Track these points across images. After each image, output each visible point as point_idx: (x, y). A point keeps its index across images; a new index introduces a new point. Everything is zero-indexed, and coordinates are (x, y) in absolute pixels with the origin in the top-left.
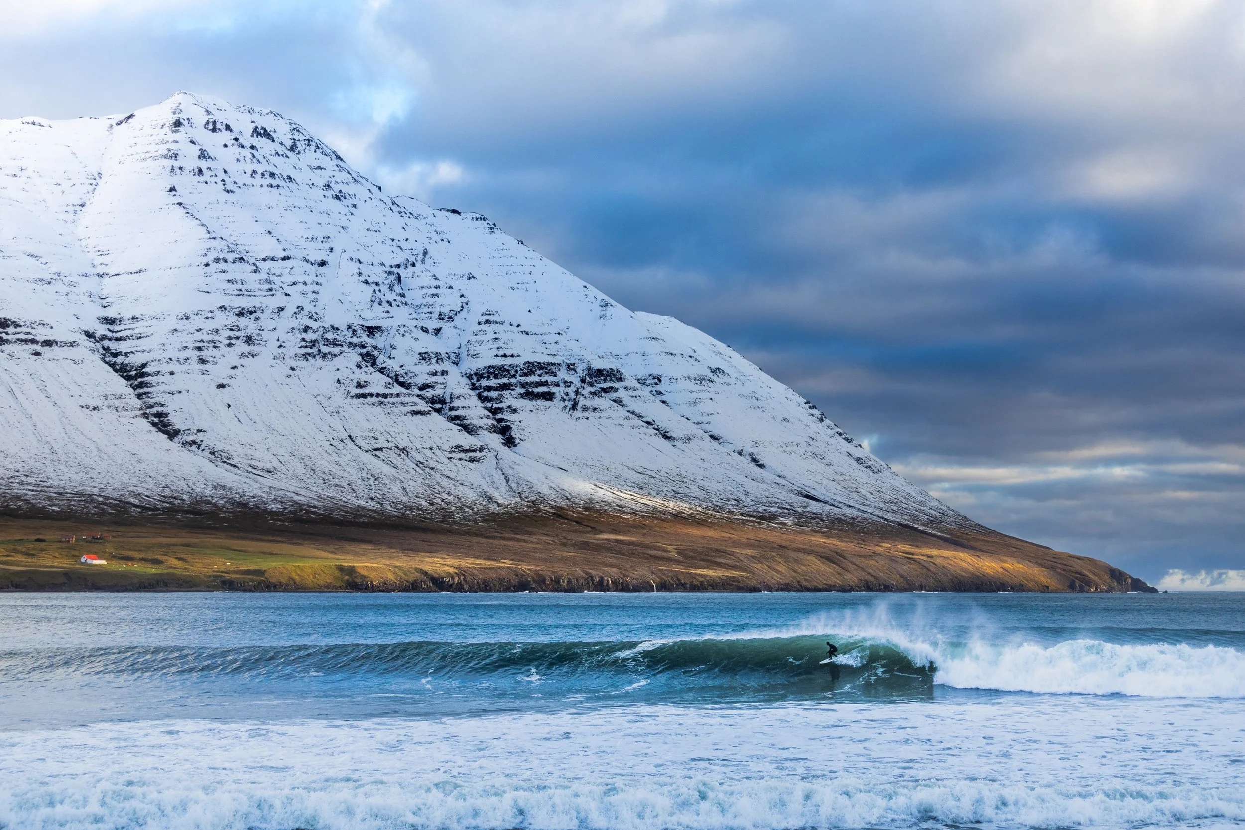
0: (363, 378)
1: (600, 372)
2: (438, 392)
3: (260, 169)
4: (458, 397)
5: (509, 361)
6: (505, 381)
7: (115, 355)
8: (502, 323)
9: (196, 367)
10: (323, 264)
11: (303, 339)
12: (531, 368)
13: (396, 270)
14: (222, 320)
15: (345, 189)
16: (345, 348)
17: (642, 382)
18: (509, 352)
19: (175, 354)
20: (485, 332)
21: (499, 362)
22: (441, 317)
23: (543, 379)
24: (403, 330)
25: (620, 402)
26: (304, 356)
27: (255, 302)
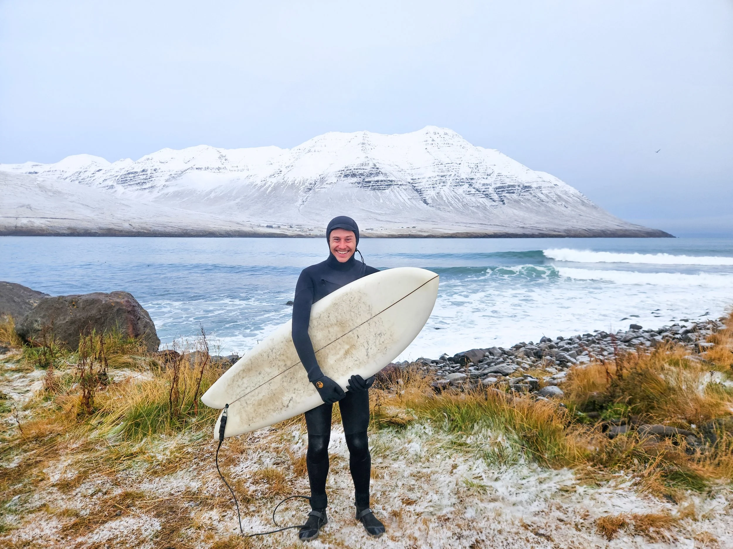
0: (470, 190)
1: (526, 187)
2: (487, 193)
3: (445, 142)
4: (492, 194)
5: (504, 185)
6: (503, 189)
7: (415, 187)
8: (502, 176)
9: (432, 189)
10: (460, 164)
11: (456, 182)
12: (509, 186)
13: (477, 164)
14: (438, 178)
15: (465, 146)
16: (465, 183)
17: (537, 188)
18: (504, 183)
19: (428, 186)
20: (498, 178)
21: (502, 185)
22: (488, 175)
23: (512, 189)
24: (478, 179)
25: (531, 194)
26: (456, 186)
27: (445, 174)
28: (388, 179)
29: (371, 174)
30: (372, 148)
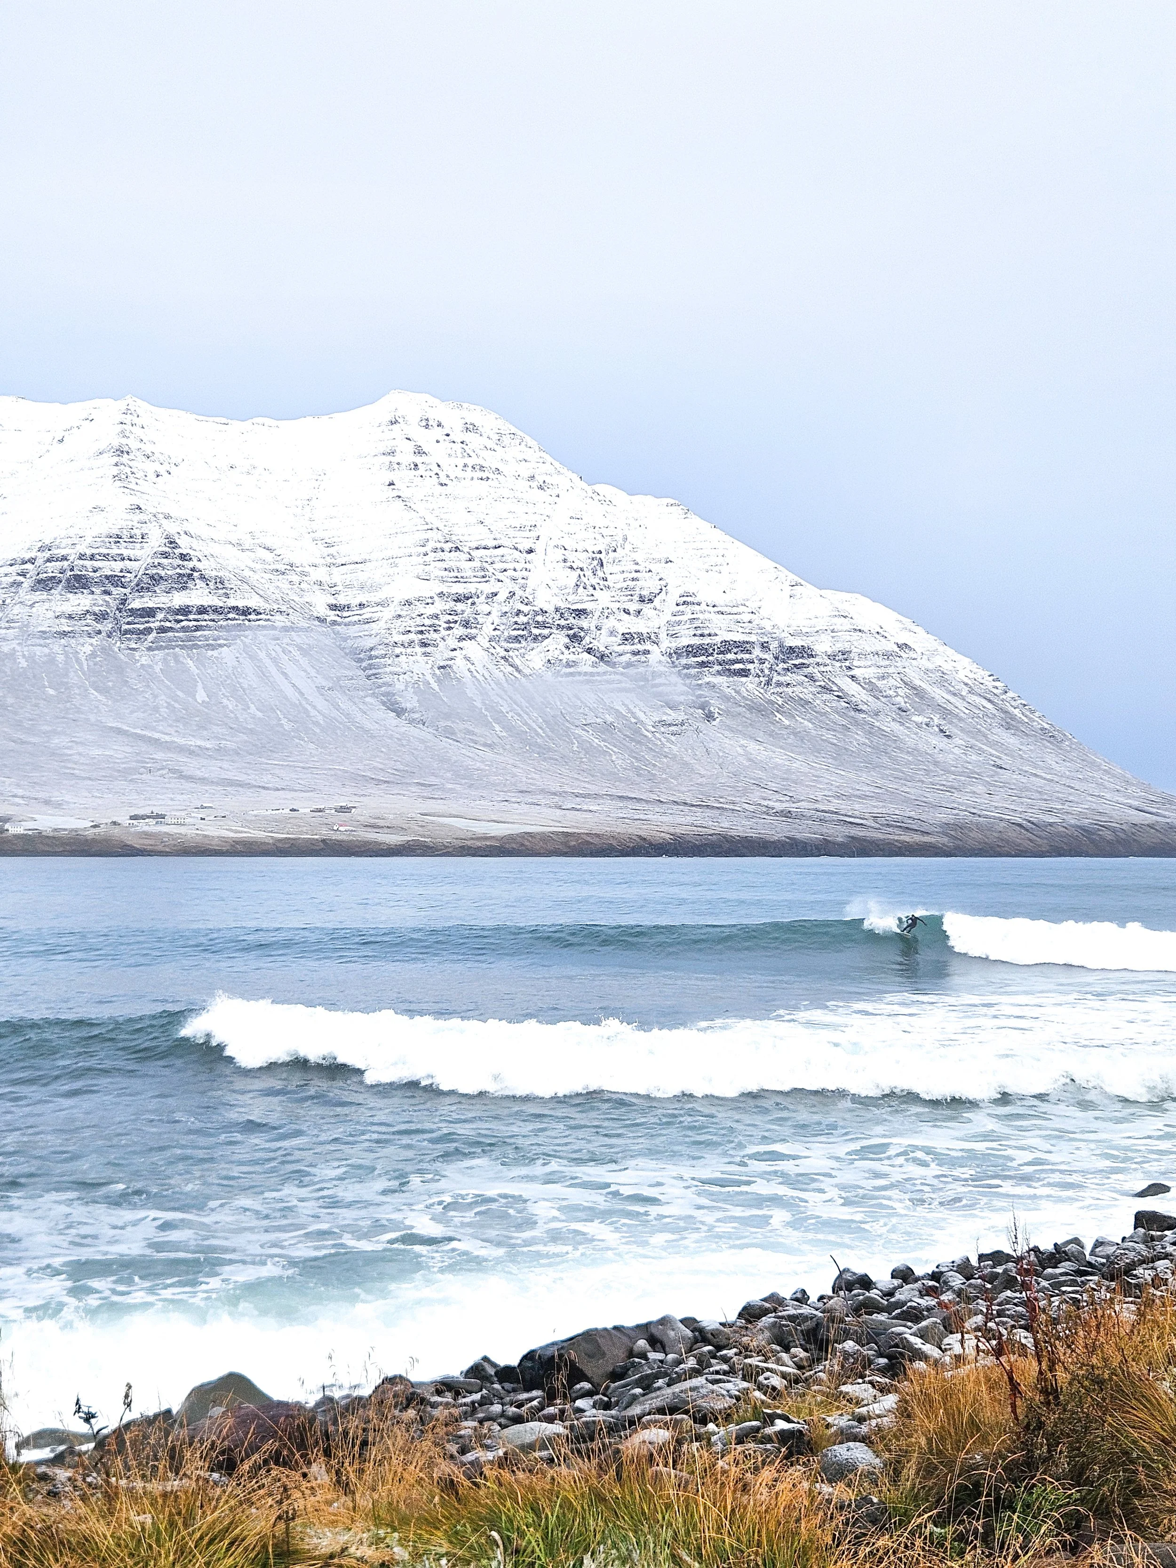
0: (572, 657)
1: (791, 650)
3: (470, 462)
4: (660, 676)
5: (707, 640)
6: (703, 658)
7: (345, 639)
8: (699, 604)
9: (419, 650)
10: (530, 551)
11: (516, 623)
12: (727, 647)
13: (598, 556)
14: (439, 606)
15: (548, 480)
16: (554, 631)
17: (832, 657)
18: (706, 632)
19: (400, 638)
20: (683, 613)
21: (697, 641)
22: (642, 600)
23: (739, 656)
24: (606, 613)
25: (811, 678)
26: (517, 639)
27: (471, 588)
28: (232, 602)
29: (156, 579)
30: (162, 470)
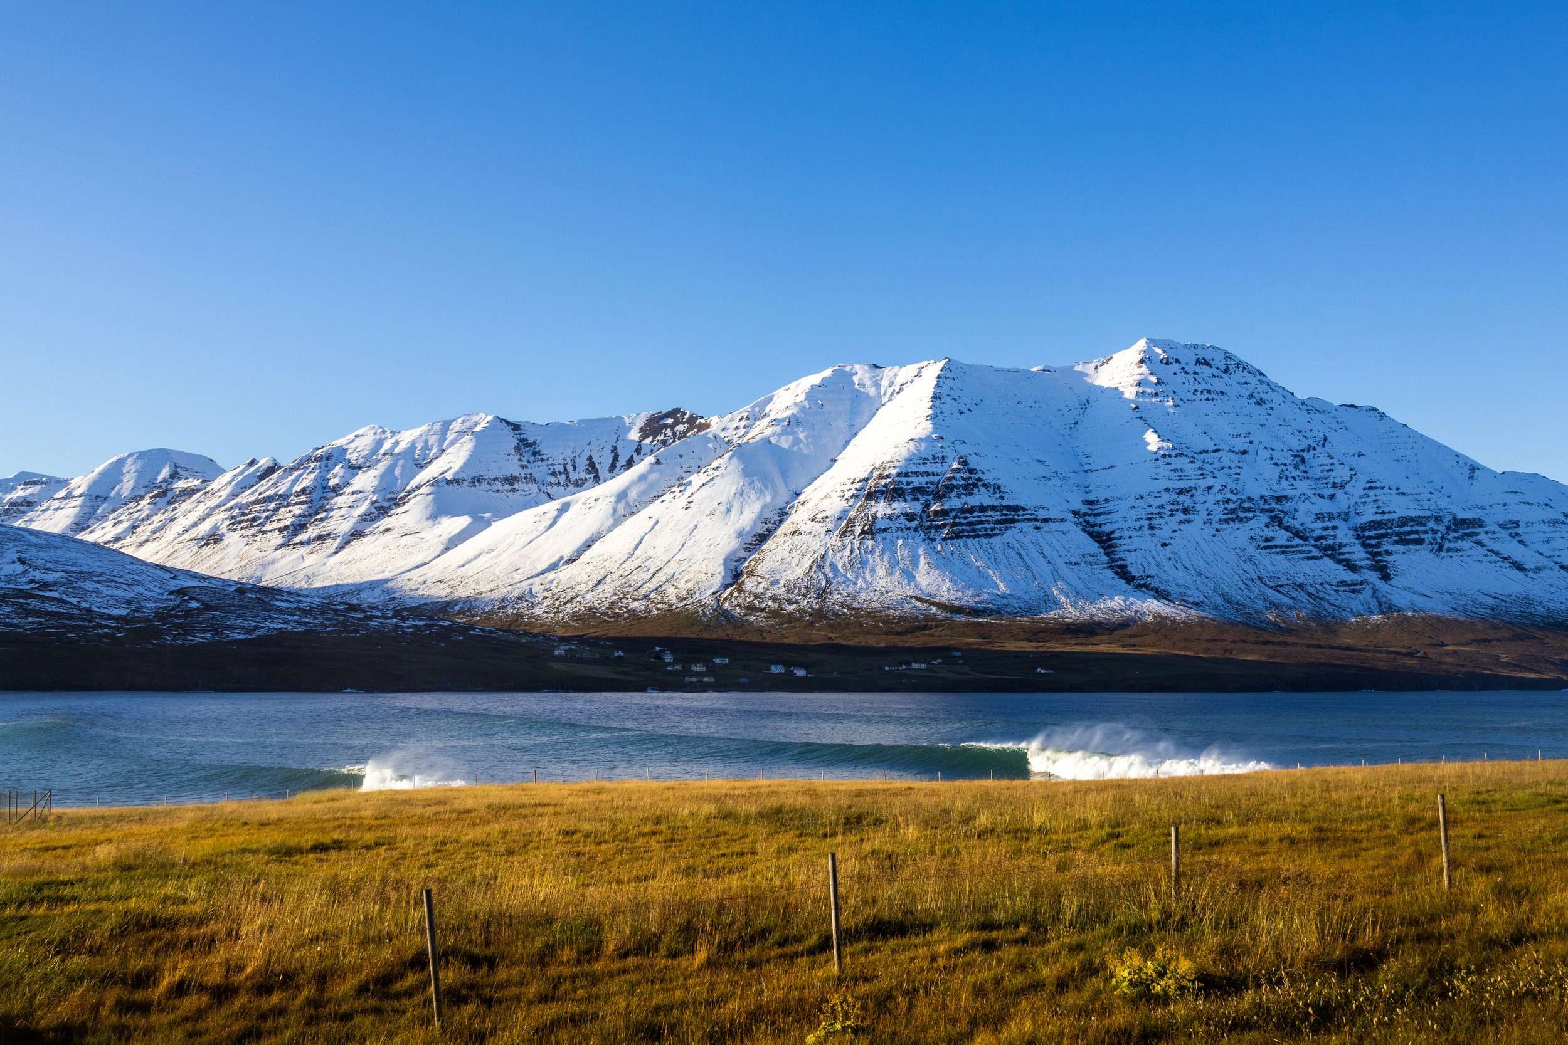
0: (1271, 534)
1: (1464, 521)
2: (1330, 542)
3: (1200, 388)
4: (1345, 545)
5: (1387, 517)
6: (1383, 531)
7: (1093, 526)
8: (1382, 488)
9: (1147, 532)
10: (1245, 452)
11: (1226, 509)
12: (1404, 521)
13: (1300, 453)
14: (1166, 498)
15: (1264, 396)
16: (1258, 513)
17: (1503, 526)
18: (1386, 510)
19: (1132, 524)
20: (1368, 496)
21: (1379, 517)
22: (1335, 485)
23: (1414, 529)
24: (1304, 497)
25: (1480, 543)
26: (1226, 521)
27: (1191, 484)
28: (1005, 503)
29: (951, 488)
30: (965, 410)
